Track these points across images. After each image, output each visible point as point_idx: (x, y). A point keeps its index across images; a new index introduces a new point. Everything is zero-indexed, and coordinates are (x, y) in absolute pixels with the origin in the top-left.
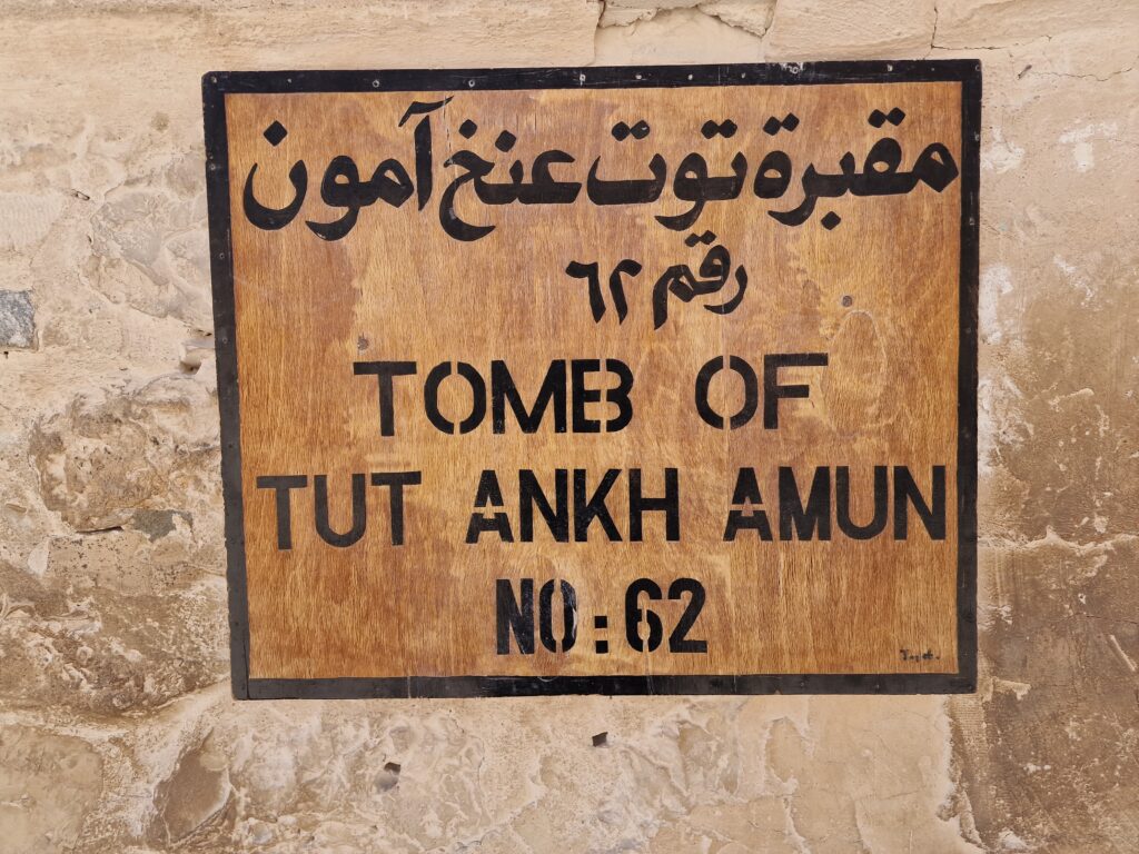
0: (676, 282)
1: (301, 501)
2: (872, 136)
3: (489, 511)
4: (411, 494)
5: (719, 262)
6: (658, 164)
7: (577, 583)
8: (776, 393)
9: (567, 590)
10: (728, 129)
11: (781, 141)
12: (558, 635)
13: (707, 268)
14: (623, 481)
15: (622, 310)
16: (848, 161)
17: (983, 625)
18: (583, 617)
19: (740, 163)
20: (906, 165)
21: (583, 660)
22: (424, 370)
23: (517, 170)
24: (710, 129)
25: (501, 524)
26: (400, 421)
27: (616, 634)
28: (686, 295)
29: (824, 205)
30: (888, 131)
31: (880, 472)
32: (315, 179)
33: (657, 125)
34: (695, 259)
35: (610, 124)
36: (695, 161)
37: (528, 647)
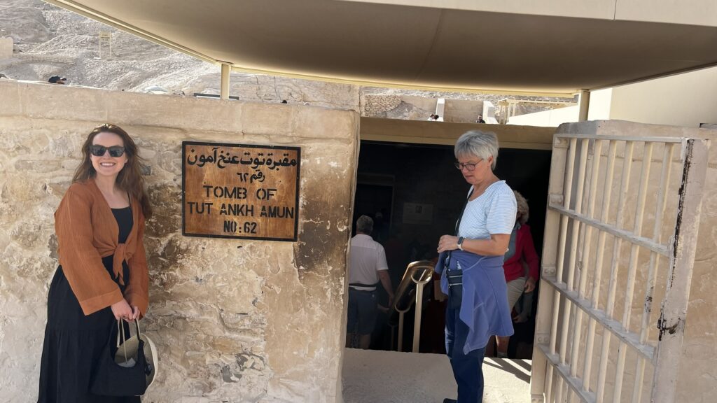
0: (254, 177)
1: (194, 206)
2: (284, 158)
3: (223, 210)
4: (211, 206)
5: (261, 174)
6: (251, 159)
7: (237, 222)
8: (269, 195)
9: (235, 223)
10: (262, 155)
11: (270, 157)
12: (233, 229)
13: (259, 175)
14: (245, 207)
15: (245, 180)
16: (280, 161)
17: (299, 233)
18: (237, 227)
19: (264, 160)
20: (289, 162)
21: (237, 233)
22: (214, 187)
23: (229, 158)
24: (259, 154)
25: (225, 212)
26: (210, 195)
27: (242, 230)
28: (255, 179)
29: (277, 167)
30: (286, 157)
31: (284, 208)
32: (199, 158)
33: (251, 153)
34: (257, 173)
35: (244, 152)
36: (257, 159)
37: (229, 231)
